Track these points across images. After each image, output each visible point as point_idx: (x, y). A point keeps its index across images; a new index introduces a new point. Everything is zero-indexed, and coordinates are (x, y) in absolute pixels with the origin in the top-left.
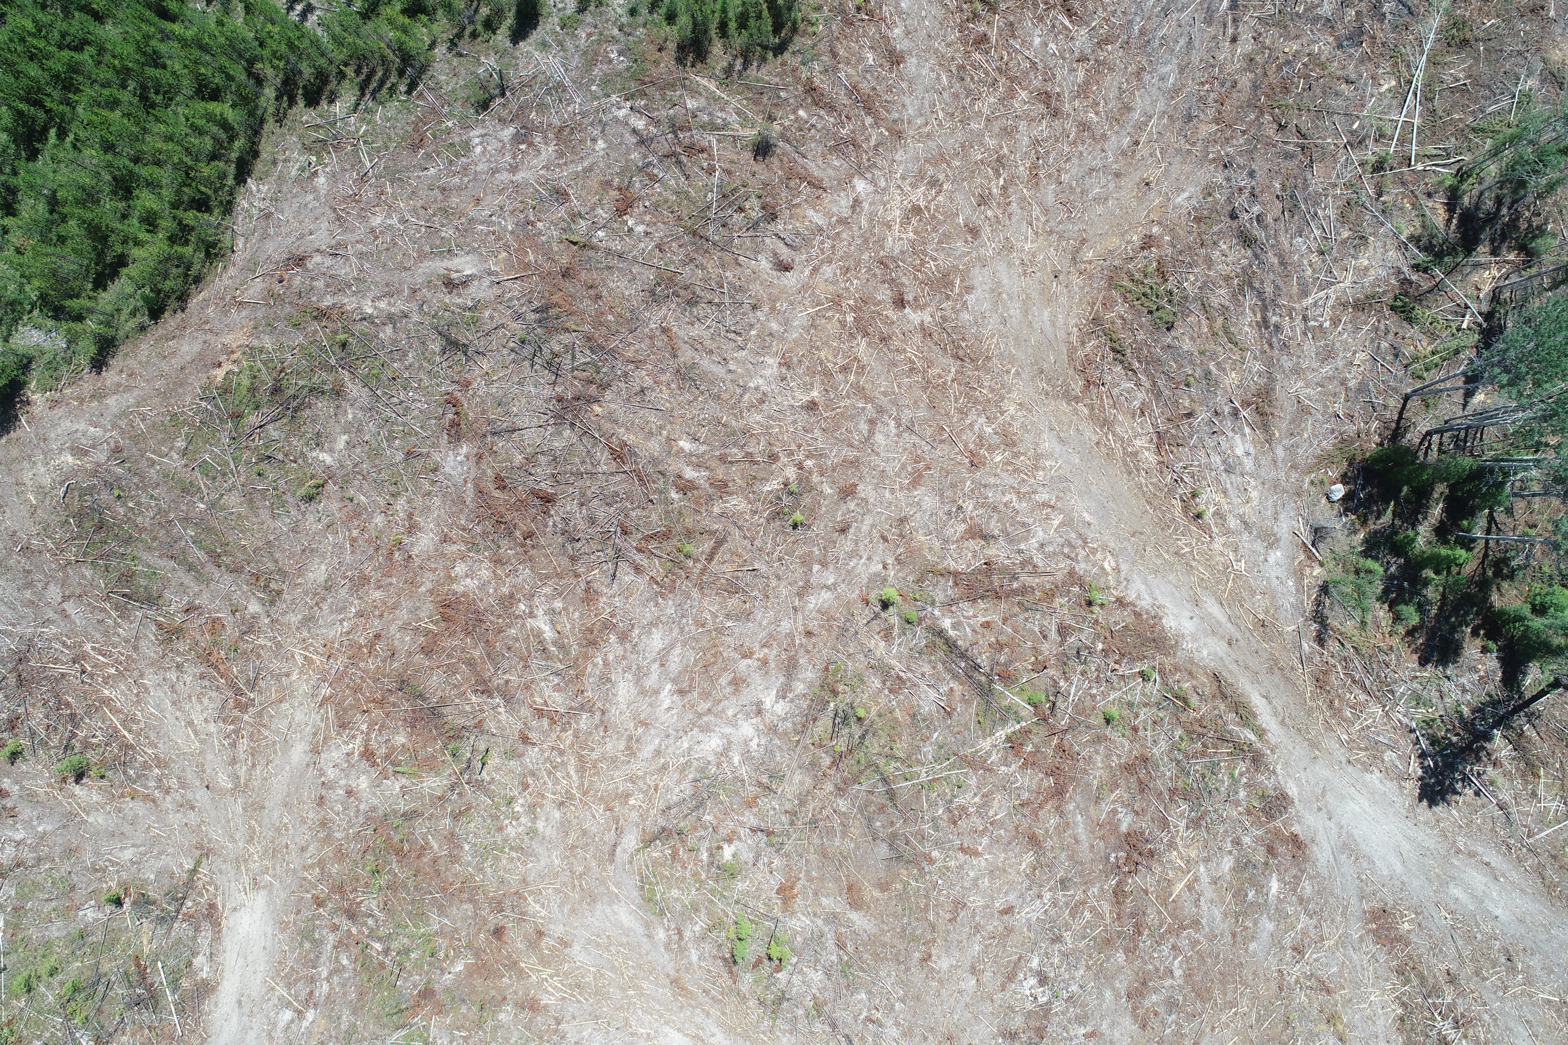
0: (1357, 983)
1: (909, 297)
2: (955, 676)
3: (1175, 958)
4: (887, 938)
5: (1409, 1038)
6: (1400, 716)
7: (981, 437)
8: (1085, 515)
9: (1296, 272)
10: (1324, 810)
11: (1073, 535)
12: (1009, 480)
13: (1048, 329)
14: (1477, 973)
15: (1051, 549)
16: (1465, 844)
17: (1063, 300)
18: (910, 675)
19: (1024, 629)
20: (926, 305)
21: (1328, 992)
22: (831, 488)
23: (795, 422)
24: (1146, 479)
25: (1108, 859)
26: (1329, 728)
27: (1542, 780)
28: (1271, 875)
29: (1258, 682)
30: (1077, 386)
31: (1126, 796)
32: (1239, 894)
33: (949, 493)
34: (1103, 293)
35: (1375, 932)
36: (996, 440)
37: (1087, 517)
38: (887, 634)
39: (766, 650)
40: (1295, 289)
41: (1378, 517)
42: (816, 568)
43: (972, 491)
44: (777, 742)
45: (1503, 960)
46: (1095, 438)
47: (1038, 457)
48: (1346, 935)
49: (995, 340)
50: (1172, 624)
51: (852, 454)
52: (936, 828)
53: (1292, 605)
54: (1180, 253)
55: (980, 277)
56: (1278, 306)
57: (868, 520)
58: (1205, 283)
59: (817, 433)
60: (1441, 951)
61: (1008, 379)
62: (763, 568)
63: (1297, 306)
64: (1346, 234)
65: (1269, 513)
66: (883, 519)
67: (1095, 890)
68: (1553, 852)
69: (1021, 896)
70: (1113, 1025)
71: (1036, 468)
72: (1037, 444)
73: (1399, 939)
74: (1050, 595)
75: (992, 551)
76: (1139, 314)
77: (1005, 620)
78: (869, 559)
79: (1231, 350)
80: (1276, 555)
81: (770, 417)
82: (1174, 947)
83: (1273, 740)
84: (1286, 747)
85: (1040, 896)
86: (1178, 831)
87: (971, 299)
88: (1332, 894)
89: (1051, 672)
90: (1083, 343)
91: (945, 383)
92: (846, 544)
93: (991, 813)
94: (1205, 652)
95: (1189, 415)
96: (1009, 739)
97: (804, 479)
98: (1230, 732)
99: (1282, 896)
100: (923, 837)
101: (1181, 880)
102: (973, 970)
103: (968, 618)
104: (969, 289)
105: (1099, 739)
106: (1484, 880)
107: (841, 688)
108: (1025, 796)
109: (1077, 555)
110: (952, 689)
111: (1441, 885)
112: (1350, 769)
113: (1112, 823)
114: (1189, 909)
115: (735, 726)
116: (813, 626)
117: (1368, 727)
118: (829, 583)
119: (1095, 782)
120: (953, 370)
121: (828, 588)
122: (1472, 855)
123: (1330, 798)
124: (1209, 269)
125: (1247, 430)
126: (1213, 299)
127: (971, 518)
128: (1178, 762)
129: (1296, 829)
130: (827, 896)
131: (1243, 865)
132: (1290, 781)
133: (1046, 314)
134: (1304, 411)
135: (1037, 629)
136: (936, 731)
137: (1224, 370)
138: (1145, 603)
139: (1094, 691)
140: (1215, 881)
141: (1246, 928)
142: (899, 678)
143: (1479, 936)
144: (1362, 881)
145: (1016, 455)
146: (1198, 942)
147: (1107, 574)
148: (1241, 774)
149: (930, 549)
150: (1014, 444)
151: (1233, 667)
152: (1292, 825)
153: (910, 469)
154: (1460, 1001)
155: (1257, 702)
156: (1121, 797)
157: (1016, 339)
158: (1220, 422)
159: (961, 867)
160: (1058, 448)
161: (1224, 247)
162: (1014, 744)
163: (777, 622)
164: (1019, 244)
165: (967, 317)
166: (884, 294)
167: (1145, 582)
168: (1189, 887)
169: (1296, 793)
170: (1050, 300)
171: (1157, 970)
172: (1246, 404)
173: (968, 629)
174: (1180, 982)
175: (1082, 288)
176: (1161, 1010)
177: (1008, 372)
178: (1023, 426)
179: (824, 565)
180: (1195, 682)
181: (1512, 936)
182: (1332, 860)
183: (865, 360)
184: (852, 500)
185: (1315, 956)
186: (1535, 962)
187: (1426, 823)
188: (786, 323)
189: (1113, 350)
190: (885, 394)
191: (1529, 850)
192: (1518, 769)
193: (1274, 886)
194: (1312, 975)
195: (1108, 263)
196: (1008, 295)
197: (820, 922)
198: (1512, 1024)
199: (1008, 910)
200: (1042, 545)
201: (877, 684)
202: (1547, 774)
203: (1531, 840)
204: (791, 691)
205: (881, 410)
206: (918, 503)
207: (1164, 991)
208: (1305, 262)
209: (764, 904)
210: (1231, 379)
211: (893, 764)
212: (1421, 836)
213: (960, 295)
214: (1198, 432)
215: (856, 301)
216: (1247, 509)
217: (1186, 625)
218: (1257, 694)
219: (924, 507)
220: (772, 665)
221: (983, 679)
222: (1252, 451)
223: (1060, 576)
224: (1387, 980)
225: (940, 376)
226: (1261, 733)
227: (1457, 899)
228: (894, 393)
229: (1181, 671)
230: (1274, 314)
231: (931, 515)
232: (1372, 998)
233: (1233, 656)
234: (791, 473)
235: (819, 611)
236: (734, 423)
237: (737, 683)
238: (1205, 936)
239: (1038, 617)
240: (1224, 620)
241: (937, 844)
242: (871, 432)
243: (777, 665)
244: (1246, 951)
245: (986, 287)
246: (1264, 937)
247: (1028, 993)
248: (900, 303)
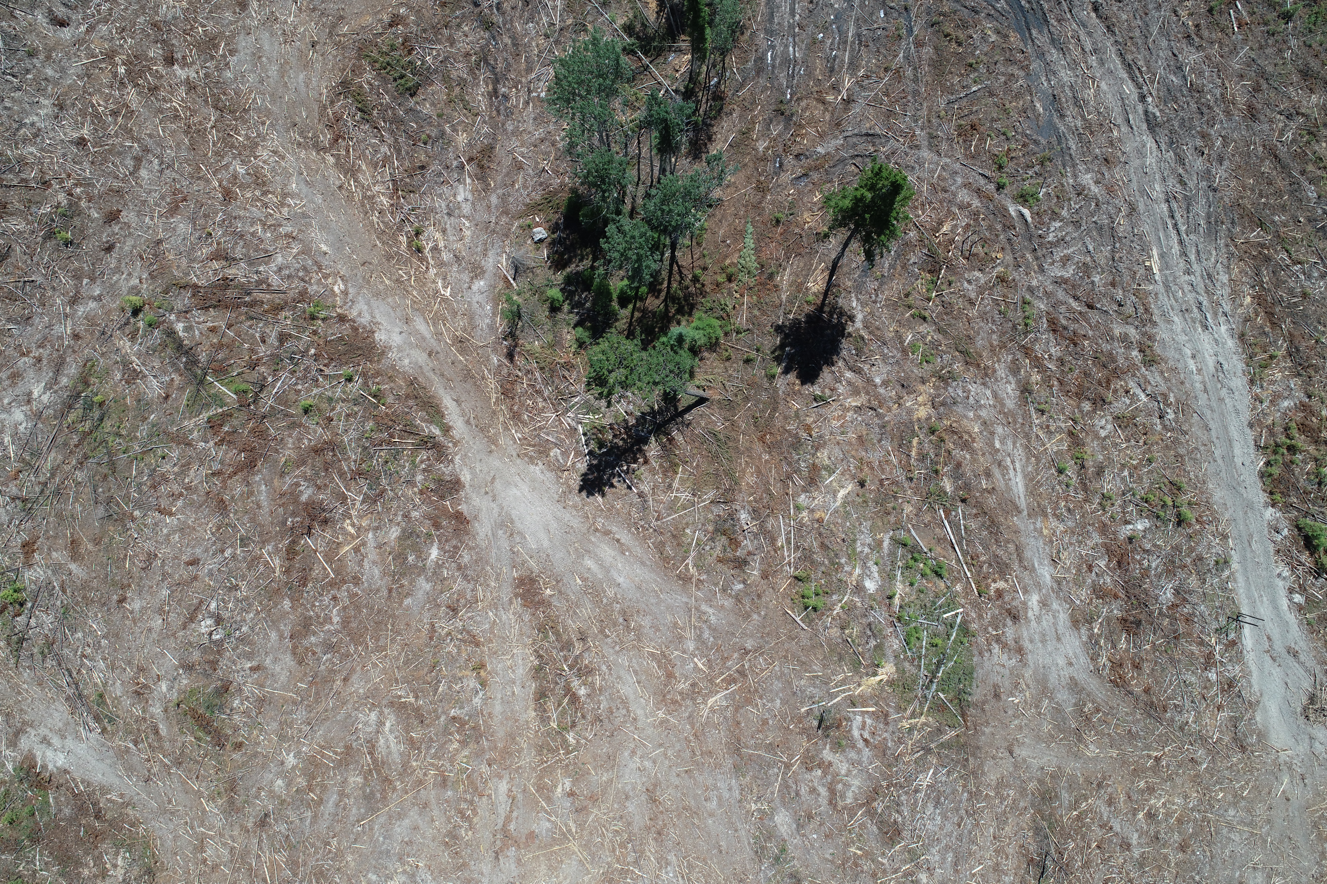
0: (504, 638)
1: (179, 56)
2: (177, 370)
3: (334, 607)
4: (95, 583)
5: (540, 685)
6: (570, 421)
7: (235, 176)
8: (322, 246)
9: (525, 52)
10: (491, 494)
11: (310, 262)
12: (256, 212)
13: (303, 89)
14: (602, 631)
15: (287, 272)
16: (603, 524)
17: (318, 66)
18: (143, 368)
19: (246, 334)
20: (193, 63)
21: (477, 645)
22: (98, 213)
23: (64, 155)
24: (378, 218)
25: (284, 523)
26: (507, 429)
27: (679, 476)
28: (432, 543)
29: (451, 389)
30: (326, 138)
31: (309, 473)
32: (400, 557)
33: (202, 221)
34: (353, 61)
35: (523, 597)
36: (249, 179)
37: (324, 248)
38: (133, 337)
39: (41, 350)
40: (523, 66)
41: (581, 260)
42: (85, 281)
43: (224, 220)
44: (40, 425)
45: (621, 620)
46: (338, 183)
47: (285, 195)
48: (499, 598)
49: (253, 96)
50: (382, 338)
51: (116, 184)
52: (140, 492)
53: (488, 325)
54: (424, 31)
55: (244, 43)
56: (507, 79)
57: (130, 242)
58: (446, 58)
59: (86, 165)
60: (575, 612)
61: (263, 130)
62: (39, 279)
63: (523, 80)
64: (570, 21)
65: (479, 249)
66: (142, 241)
67: (270, 548)
68: (675, 533)
69: (206, 551)
70: (276, 660)
71: (282, 204)
72: (286, 185)
73: (542, 602)
74: (278, 309)
75: (231, 272)
76: (385, 81)
77: (229, 326)
78: (130, 274)
79: (465, 115)
80: (480, 284)
81: (42, 150)
82: (334, 598)
83: (457, 438)
84: (467, 442)
85: (222, 551)
86: (354, 504)
87: (233, 60)
88: (487, 562)
89: (262, 369)
90: (332, 102)
91: (205, 130)
92: (112, 260)
93: (187, 480)
94: (406, 361)
95: (422, 167)
96: (209, 421)
97: (73, 205)
98: (416, 427)
99: (440, 562)
100: (127, 498)
101: (349, 543)
102: (161, 611)
103: (199, 323)
104: (232, 52)
105: (293, 426)
106: (613, 553)
107: (92, 380)
108: (216, 467)
109: (310, 279)
110: (172, 380)
111: (578, 557)
112: (518, 461)
113: (294, 495)
114: (351, 566)
115: (9, 412)
116: (81, 329)
117: (540, 428)
118: (96, 294)
119: (283, 459)
120: (213, 118)
121: (95, 299)
122: (607, 533)
123: (498, 484)
124: (451, 45)
125: (468, 180)
126: (453, 72)
127: (218, 244)
128: (365, 448)
129: (463, 508)
130: (56, 551)
131: (408, 535)
132: (465, 470)
133: (301, 76)
134: (519, 167)
135: (257, 335)
136: (153, 413)
137: (457, 131)
138: (365, 320)
139: (300, 387)
140: (379, 546)
141: (402, 586)
142: (135, 370)
143: (605, 601)
144: (514, 553)
145: (265, 193)
146: (357, 594)
147: (336, 295)
148: (422, 462)
149: (178, 267)
150: (264, 184)
151: (431, 375)
152: (459, 505)
153: (168, 200)
154: (586, 655)
155: (448, 403)
156: (305, 473)
157: (272, 95)
158: (448, 173)
159: (156, 524)
160: (305, 189)
161: (466, 29)
162: (213, 425)
163: (50, 326)
164: (283, 18)
165: (229, 75)
166: (155, 52)
167: (368, 304)
168: (356, 550)
169: (468, 479)
170: (307, 65)
171: (318, 617)
172: (470, 160)
173: (197, 332)
174: (338, 627)
175: (335, 57)
176: (318, 650)
177: (263, 123)
178: (273, 170)
179: (93, 280)
180: (392, 385)
181: (630, 600)
182: (490, 534)
183: (134, 107)
184: (116, 224)
185: (469, 614)
186: (646, 622)
187: (575, 507)
188: (63, 70)
189: (360, 110)
190: (150, 136)
191: (655, 530)
192: (661, 466)
193: (434, 553)
194: (464, 630)
195: (360, 37)
196: (268, 58)
197: (50, 572)
198: (622, 673)
199: (194, 562)
200: (280, 269)
201: (119, 376)
202: (685, 470)
203: (659, 522)
204: (56, 384)
205: (146, 150)
206: (174, 229)
207: (322, 634)
208: (534, 44)
209: (9, 558)
210: (462, 139)
211: (118, 441)
212: (567, 517)
213: (224, 56)
214: (429, 181)
215: (128, 56)
216: (459, 245)
217: (395, 338)
218: (449, 398)
219: (178, 232)
220: (45, 362)
221: (199, 372)
222: (470, 197)
223: (291, 294)
224: (529, 637)
225: (200, 123)
226: (446, 430)
227: (589, 569)
228: (159, 135)
229: (382, 375)
230: (504, 86)
231: (184, 239)
232: (515, 651)
233: (431, 365)
234: (62, 197)
235: (86, 318)
236: (9, 153)
237: (15, 377)
238: (363, 591)
239: (261, 325)
240: (428, 336)
241: (139, 505)
242: (137, 168)
243: (48, 363)
244: (401, 604)
245: (248, 52)
246: (420, 595)
247: (203, 631)
248: (170, 61)
